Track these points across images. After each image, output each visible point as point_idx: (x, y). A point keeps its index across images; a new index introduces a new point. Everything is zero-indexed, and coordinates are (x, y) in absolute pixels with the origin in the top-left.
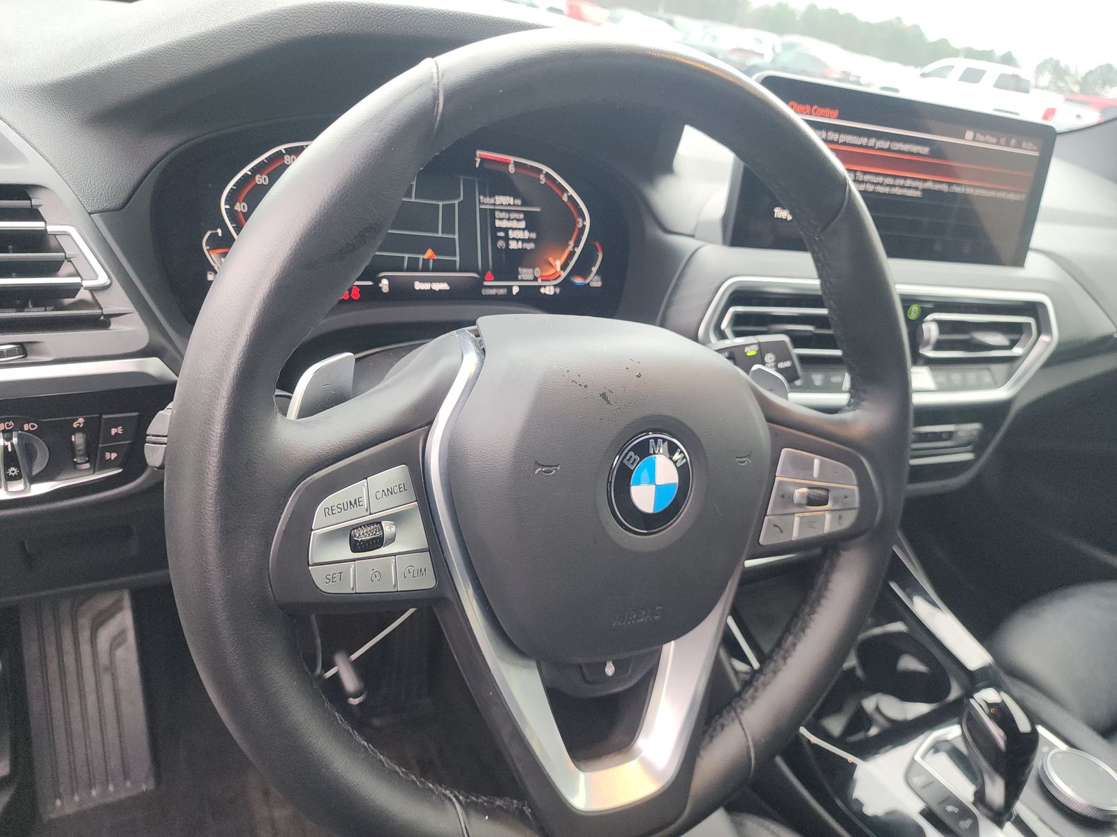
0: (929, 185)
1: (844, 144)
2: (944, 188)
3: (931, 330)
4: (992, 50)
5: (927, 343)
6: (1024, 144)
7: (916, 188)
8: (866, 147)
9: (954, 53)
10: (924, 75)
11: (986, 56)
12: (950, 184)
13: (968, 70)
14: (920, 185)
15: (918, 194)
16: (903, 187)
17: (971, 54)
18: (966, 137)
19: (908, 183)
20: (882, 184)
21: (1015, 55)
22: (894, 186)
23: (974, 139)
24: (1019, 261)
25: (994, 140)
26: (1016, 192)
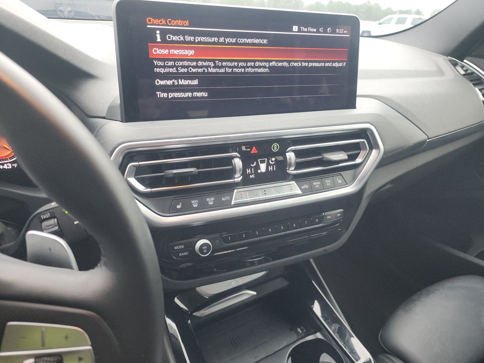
0: (273, 64)
1: (200, 43)
2: (286, 64)
3: (291, 156)
4: (411, 10)
5: (290, 165)
6: (337, 30)
7: (265, 67)
8: (218, 43)
9: (394, 13)
10: (380, 24)
11: (408, 12)
12: (289, 62)
13: (399, 19)
14: (267, 64)
15: (267, 70)
16: (254, 67)
17: (401, 12)
18: (294, 30)
19: (257, 64)
20: (237, 67)
21: (421, 10)
22: (248, 67)
23: (299, 31)
24: (352, 105)
25: (315, 30)
26: (339, 62)
